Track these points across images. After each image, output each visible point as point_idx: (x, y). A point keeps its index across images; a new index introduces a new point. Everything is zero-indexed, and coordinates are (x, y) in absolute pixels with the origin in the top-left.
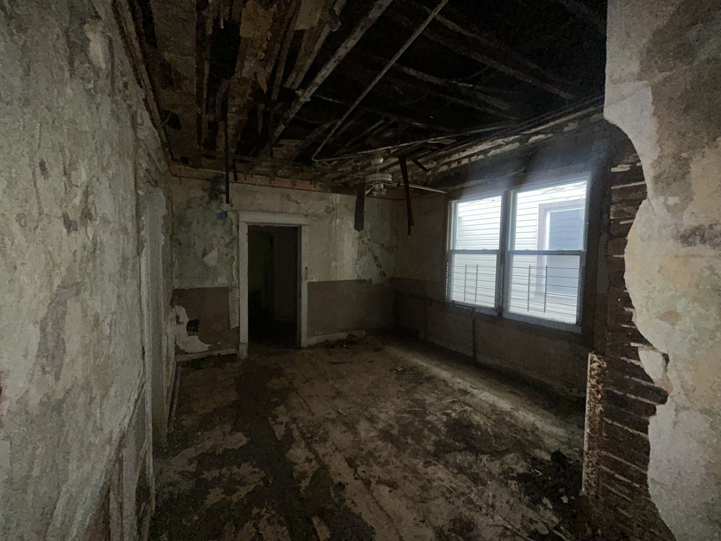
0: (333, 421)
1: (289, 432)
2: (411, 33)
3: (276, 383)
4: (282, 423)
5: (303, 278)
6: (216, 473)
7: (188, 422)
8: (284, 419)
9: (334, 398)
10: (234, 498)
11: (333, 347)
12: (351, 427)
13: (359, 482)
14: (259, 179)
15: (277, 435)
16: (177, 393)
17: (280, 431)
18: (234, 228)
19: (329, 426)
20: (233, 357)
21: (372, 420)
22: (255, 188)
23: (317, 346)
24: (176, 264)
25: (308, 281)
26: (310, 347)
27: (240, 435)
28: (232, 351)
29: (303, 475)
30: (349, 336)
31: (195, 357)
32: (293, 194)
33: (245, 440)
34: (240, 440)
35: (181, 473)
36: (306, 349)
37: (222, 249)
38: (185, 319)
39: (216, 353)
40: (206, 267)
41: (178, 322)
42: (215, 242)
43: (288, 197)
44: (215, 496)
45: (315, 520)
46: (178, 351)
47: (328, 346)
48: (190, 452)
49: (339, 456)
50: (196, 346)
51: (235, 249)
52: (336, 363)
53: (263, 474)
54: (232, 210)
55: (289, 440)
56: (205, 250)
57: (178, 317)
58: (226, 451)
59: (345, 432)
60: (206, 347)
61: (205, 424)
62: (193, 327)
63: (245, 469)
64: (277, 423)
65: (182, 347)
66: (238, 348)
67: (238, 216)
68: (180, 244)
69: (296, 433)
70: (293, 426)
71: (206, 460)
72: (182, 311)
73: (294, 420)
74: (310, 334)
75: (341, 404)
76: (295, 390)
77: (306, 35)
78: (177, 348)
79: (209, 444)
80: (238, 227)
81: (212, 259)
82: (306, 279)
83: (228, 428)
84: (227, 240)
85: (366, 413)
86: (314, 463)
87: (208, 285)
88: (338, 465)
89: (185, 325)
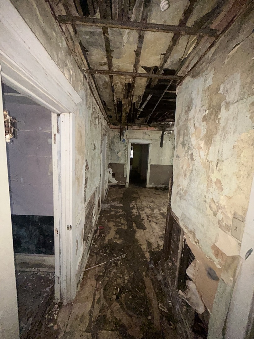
0: (147, 207)
1: (134, 206)
2: (156, 105)
3: (135, 195)
4: (132, 204)
5: (149, 163)
6: (114, 209)
7: (109, 199)
8: (133, 204)
9: (151, 202)
10: (117, 214)
11: (158, 189)
12: (152, 210)
13: (148, 220)
14: (136, 127)
15: (130, 206)
16: (108, 192)
17: (131, 206)
18: (127, 144)
19: (145, 208)
20: (124, 186)
21: (160, 210)
22: (135, 131)
23: (152, 188)
24: (110, 155)
25: (151, 164)
26: (150, 188)
27: (121, 204)
28: (124, 184)
29: (134, 215)
30: (165, 187)
31: (114, 184)
32: (147, 132)
33: (122, 206)
34: (121, 205)
35: (107, 207)
36: (148, 188)
37: (123, 151)
38: (112, 172)
39: (119, 184)
40: (118, 157)
41: (110, 173)
42: (121, 149)
43: (145, 133)
44: (113, 213)
45: (133, 222)
46: (109, 182)
47: (156, 188)
48: (109, 204)
49: (145, 214)
50: (114, 181)
51: (127, 151)
52: (157, 194)
53: (124, 212)
54: (127, 139)
55: (133, 208)
56: (118, 151)
57: (110, 171)
58: (117, 206)
59: (150, 210)
60: (117, 182)
61: (113, 200)
62: (113, 175)
63: (121, 210)
64: (131, 204)
65: (110, 181)
66: (126, 184)
67: (128, 141)
68: (111, 149)
69: (136, 207)
70: (135, 206)
71: (112, 207)
72: (111, 170)
73: (136, 205)
74: (150, 184)
75: (152, 204)
76: (140, 198)
77: (136, 104)
78: (109, 181)
79: (113, 204)
80: (128, 144)
81: (120, 154)
82: (150, 163)
83: (119, 202)
84: (125, 148)
85: (159, 208)
86: (138, 214)
87: (118, 162)
88: (144, 216)
89: (112, 174)
